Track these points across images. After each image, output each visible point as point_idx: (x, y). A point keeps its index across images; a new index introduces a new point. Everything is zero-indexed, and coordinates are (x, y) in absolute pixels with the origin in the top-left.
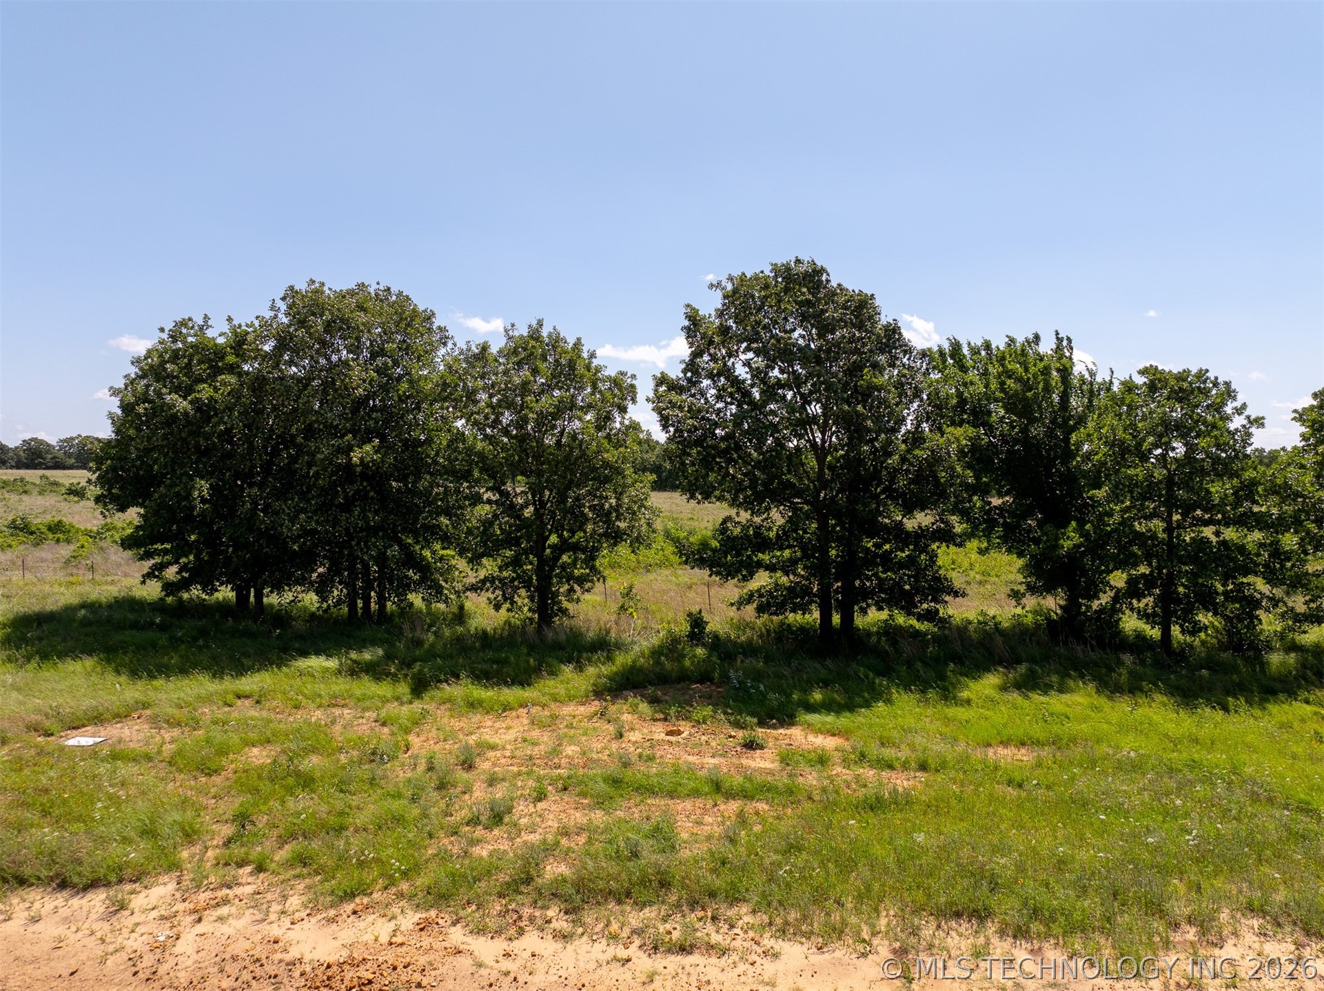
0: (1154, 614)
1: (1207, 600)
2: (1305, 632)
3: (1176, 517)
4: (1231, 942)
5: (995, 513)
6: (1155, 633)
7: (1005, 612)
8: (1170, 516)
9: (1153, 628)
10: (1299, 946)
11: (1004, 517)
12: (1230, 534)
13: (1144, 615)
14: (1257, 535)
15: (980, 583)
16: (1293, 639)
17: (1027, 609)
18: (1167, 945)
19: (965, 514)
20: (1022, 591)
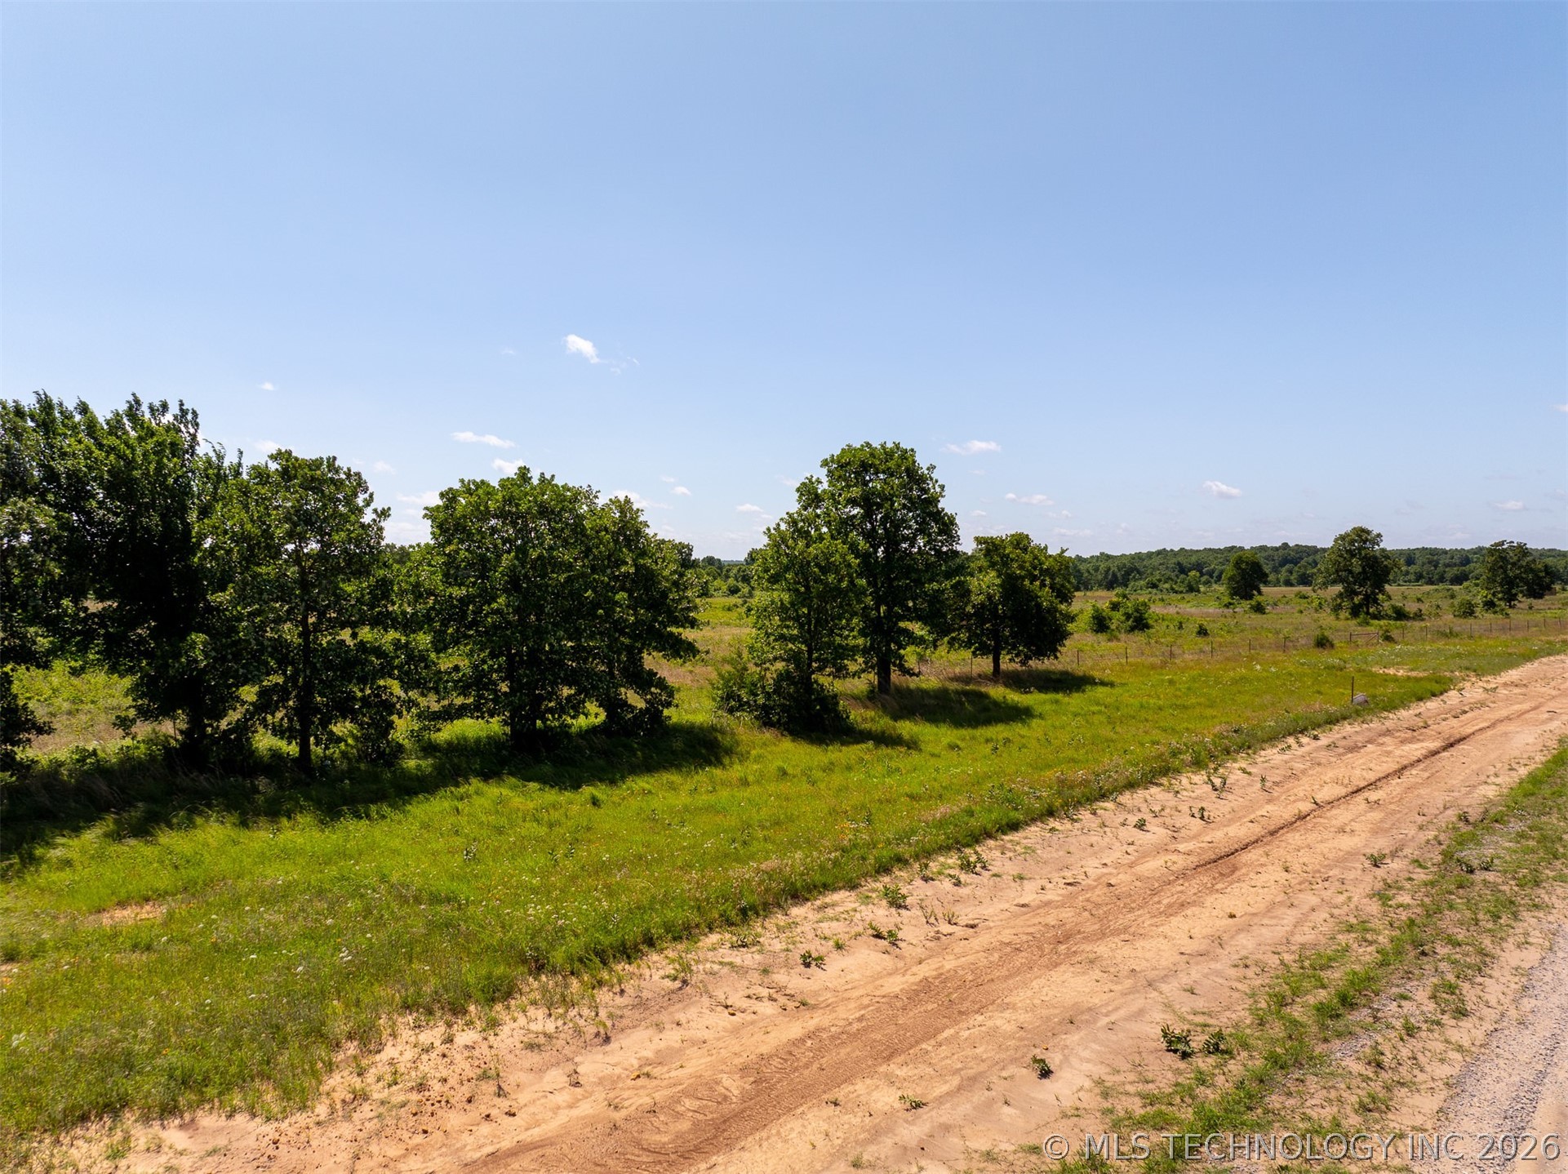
0: (291, 729)
1: (344, 708)
2: (439, 730)
3: (312, 620)
4: (390, 1044)
5: (94, 623)
6: (292, 749)
7: (112, 746)
8: (305, 618)
9: (289, 743)
10: (449, 1025)
11: (105, 627)
12: (366, 633)
13: (278, 731)
14: (392, 635)
15: (70, 713)
16: (429, 739)
17: (139, 738)
18: (330, 1067)
19: (52, 624)
20: (131, 717)
